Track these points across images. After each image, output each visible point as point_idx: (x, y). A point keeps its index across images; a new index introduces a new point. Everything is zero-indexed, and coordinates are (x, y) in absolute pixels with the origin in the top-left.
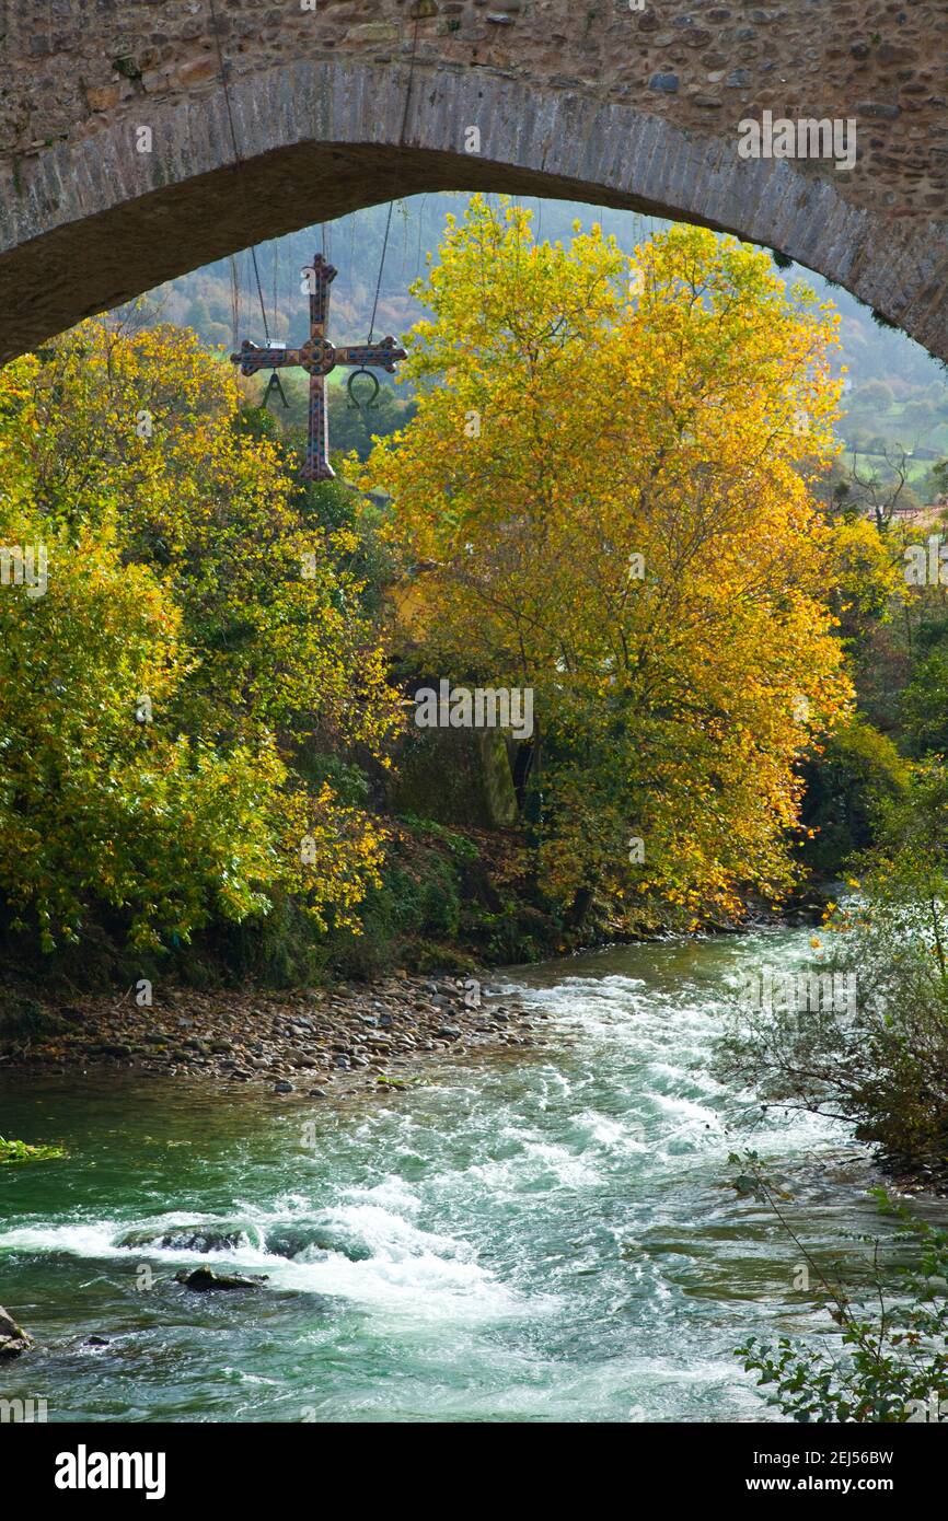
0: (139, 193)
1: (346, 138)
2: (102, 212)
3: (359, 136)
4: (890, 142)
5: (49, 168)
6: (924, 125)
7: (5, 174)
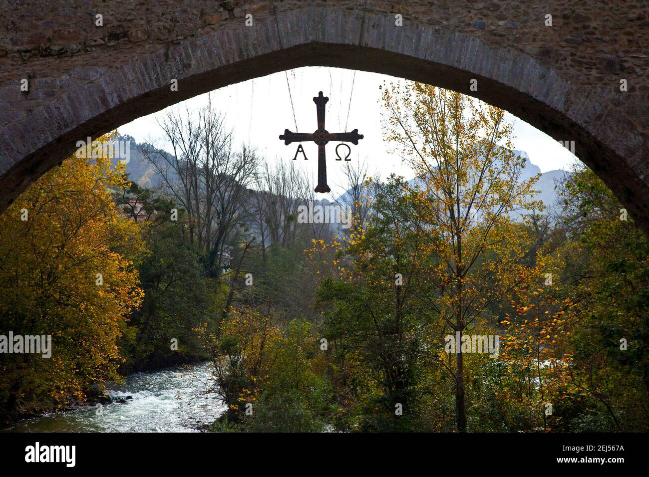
0: (231, 62)
1: (333, 41)
2: (213, 70)
3: (340, 41)
4: (579, 54)
5: (186, 49)
6: (593, 47)
7: (162, 51)
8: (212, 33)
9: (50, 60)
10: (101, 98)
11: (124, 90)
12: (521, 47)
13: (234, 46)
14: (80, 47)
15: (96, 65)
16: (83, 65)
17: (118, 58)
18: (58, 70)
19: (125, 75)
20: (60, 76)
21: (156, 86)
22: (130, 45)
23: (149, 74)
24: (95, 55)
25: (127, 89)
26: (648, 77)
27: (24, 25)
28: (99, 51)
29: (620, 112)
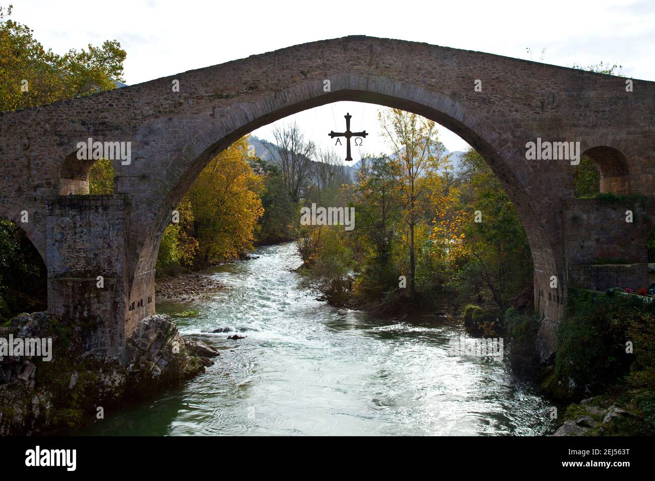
1: (354, 89)
3: (357, 88)
4: (470, 95)
5: (284, 93)
7: (273, 95)
8: (297, 86)
9: (222, 100)
10: (245, 117)
11: (256, 113)
12: (442, 91)
13: (307, 92)
14: (236, 93)
15: (243, 102)
16: (237, 102)
17: (253, 98)
18: (226, 104)
19: (256, 106)
20: (226, 107)
21: (271, 111)
22: (259, 92)
23: (267, 106)
24: (242, 97)
25: (258, 113)
26: (502, 106)
27: (211, 84)
28: (244, 95)
29: (489, 123)
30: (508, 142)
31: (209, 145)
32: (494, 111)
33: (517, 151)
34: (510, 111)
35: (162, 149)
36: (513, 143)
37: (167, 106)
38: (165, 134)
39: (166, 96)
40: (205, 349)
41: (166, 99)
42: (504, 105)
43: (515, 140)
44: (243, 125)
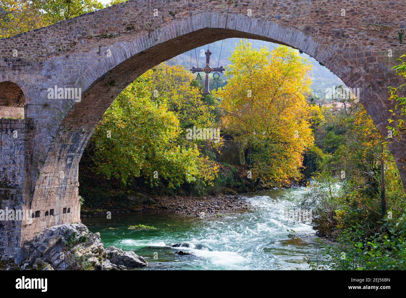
0: (173, 38)
1: (214, 27)
2: (166, 41)
3: (217, 27)
4: (323, 29)
5: (156, 33)
6: (330, 26)
7: (147, 34)
8: (167, 25)
9: (107, 39)
10: (124, 54)
11: (133, 51)
12: (296, 26)
13: (175, 31)
14: (117, 34)
15: (123, 41)
16: (119, 41)
17: (131, 38)
18: (109, 43)
19: (133, 44)
20: (110, 46)
21: (144, 49)
22: (135, 32)
23: (142, 44)
24: (123, 37)
25: (134, 50)
26: (356, 39)
27: (98, 25)
28: (124, 34)
29: (341, 56)
30: (360, 76)
31: (96, 79)
32: (347, 45)
33: (370, 86)
34: (365, 44)
35: (60, 82)
36: (366, 77)
37: (65, 45)
38: (63, 70)
39: (65, 37)
40: (132, 259)
41: (64, 39)
42: (358, 38)
43: (368, 74)
44: (123, 61)
